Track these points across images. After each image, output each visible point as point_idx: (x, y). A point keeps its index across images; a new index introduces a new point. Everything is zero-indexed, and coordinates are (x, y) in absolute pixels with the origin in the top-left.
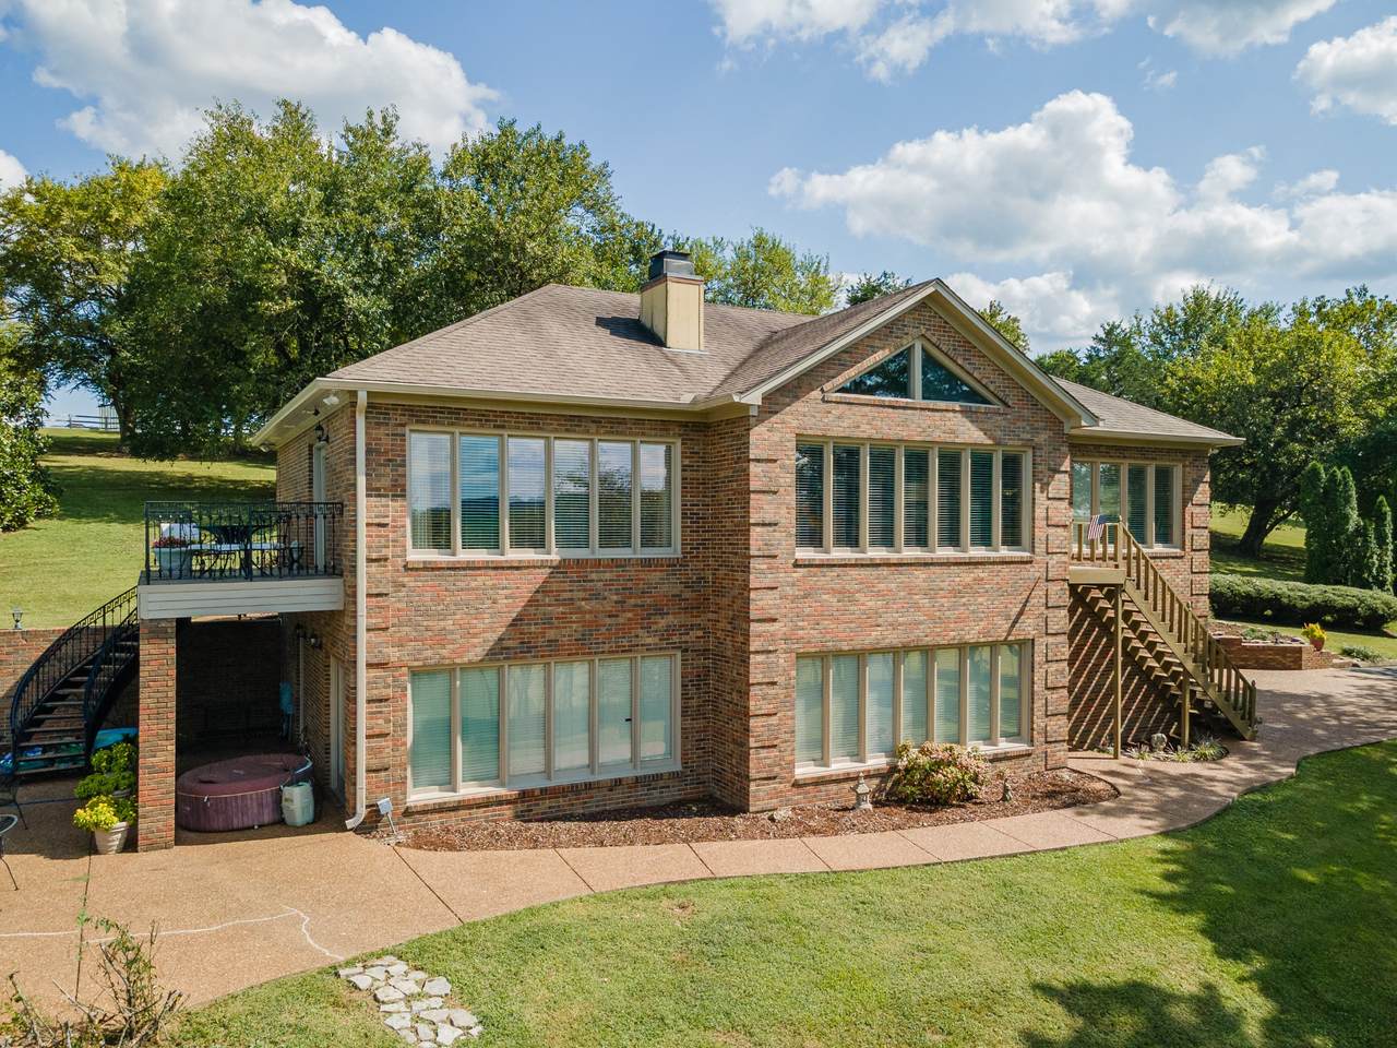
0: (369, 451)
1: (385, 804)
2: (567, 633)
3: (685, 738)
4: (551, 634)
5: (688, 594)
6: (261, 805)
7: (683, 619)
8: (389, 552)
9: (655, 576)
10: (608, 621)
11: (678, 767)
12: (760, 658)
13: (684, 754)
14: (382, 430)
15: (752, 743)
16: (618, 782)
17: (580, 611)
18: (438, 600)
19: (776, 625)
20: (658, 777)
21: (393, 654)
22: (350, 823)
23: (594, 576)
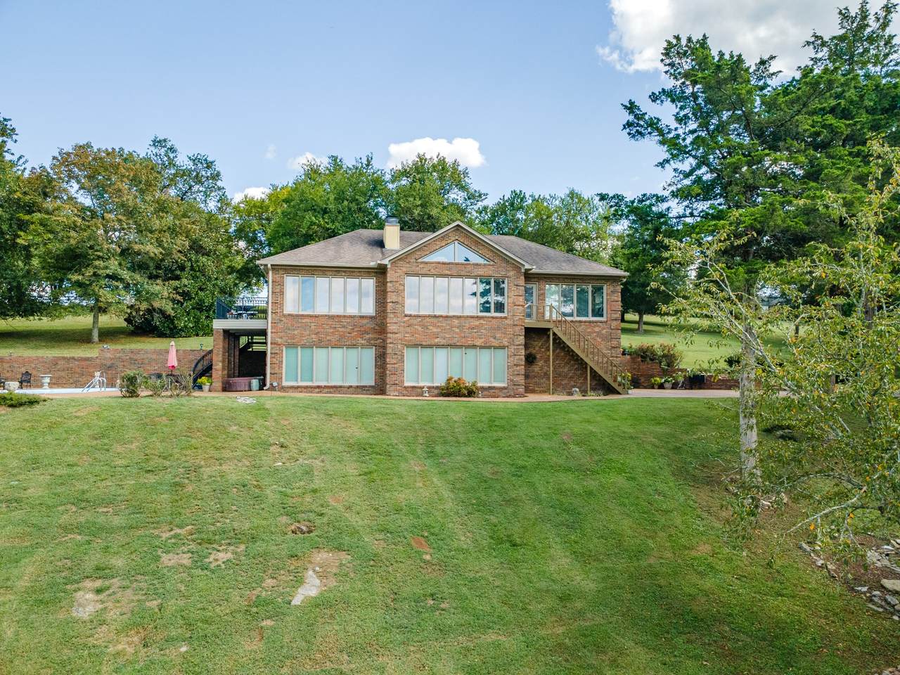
0: (273, 282)
1: (275, 384)
2: (334, 338)
3: (376, 375)
4: (328, 338)
5: (377, 328)
6: (245, 385)
7: (376, 336)
8: (279, 311)
9: (365, 321)
10: (348, 335)
11: (373, 384)
12: (391, 345)
13: (375, 379)
14: (277, 276)
15: (388, 372)
16: (351, 387)
17: (338, 331)
18: (293, 325)
19: (398, 335)
20: (366, 386)
21: (279, 341)
22: (265, 388)
23: (343, 321)
